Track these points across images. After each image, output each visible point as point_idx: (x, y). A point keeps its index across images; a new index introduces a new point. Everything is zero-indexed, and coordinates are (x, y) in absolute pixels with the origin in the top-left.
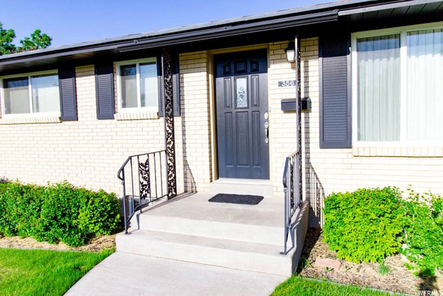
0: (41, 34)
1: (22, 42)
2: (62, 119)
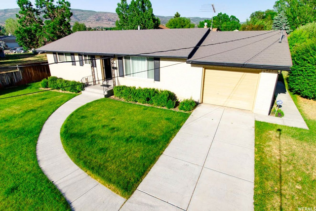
1: (57, 3)
2: (72, 65)
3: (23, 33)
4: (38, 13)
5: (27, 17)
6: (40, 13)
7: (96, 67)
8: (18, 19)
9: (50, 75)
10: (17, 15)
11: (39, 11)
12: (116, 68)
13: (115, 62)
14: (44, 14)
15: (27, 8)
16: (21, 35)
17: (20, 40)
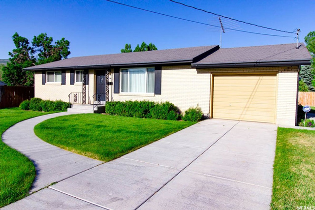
0: (65, 40)
1: (56, 43)
2: (62, 84)
3: (12, 69)
4: (33, 52)
5: (21, 55)
6: (35, 51)
7: (88, 84)
8: (10, 57)
9: (34, 97)
10: (10, 53)
11: (34, 50)
12: (111, 84)
13: (110, 76)
14: (39, 52)
15: (22, 46)
16: (9, 72)
17: (7, 76)
